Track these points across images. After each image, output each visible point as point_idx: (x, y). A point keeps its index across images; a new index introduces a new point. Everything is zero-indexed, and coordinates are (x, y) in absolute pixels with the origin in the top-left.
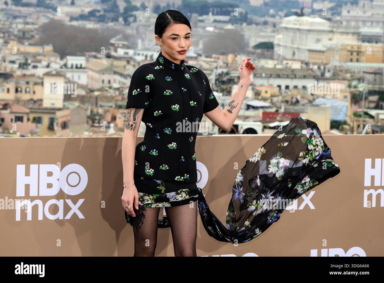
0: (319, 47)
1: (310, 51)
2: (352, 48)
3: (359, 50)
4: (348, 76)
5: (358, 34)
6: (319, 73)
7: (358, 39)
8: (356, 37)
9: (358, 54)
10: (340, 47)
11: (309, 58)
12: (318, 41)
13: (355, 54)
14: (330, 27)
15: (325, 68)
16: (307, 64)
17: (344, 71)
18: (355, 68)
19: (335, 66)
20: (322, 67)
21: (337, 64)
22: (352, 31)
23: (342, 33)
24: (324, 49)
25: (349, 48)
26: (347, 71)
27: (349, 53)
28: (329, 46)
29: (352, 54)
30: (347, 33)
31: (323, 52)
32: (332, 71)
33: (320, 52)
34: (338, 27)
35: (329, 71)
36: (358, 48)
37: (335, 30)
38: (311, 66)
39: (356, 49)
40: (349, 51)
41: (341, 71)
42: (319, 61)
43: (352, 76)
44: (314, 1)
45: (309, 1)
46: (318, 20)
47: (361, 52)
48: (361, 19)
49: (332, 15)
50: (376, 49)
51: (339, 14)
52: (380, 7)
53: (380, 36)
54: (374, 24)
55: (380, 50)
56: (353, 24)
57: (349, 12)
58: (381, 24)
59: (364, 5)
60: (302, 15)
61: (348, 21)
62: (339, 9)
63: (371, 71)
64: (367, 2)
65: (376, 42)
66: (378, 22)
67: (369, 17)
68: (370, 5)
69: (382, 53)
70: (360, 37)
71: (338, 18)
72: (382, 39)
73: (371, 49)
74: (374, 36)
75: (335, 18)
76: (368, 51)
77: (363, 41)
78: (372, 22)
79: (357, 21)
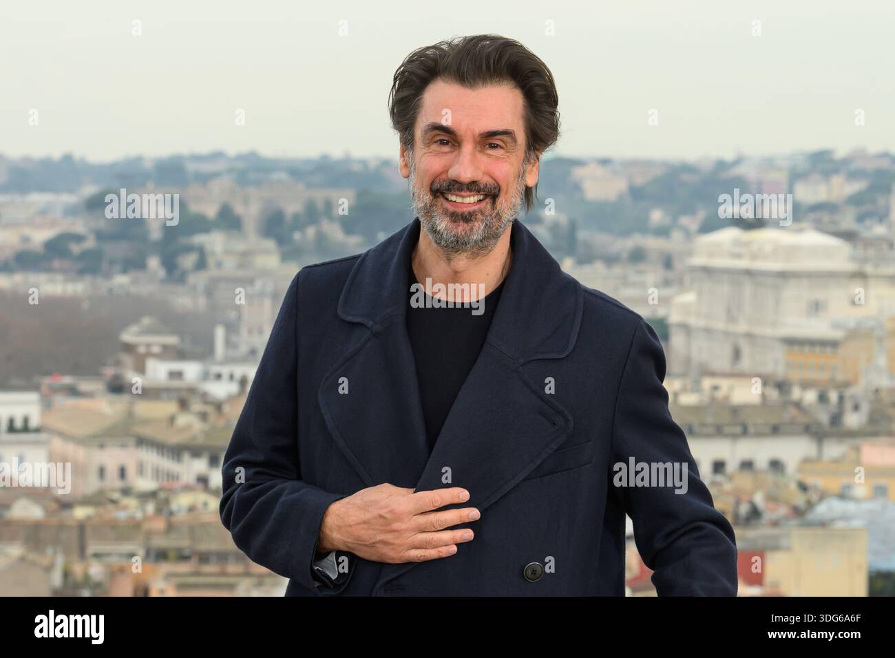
0: (818, 328)
1: (791, 342)
6: (824, 418)
10: (889, 326)
11: (789, 366)
12: (816, 307)
14: (854, 259)
15: (841, 398)
16: (782, 386)
19: (878, 392)
20: (833, 396)
21: (883, 382)
24: (837, 334)
28: (850, 324)
31: (834, 344)
32: (865, 408)
33: (823, 343)
34: (881, 260)
35: (856, 408)
37: (869, 269)
38: (796, 393)
42: (823, 376)
44: (796, 176)
45: (781, 177)
46: (812, 238)
49: (860, 219)
51: (883, 217)
60: (757, 224)
62: (881, 202)
71: (880, 231)
75: (869, 229)
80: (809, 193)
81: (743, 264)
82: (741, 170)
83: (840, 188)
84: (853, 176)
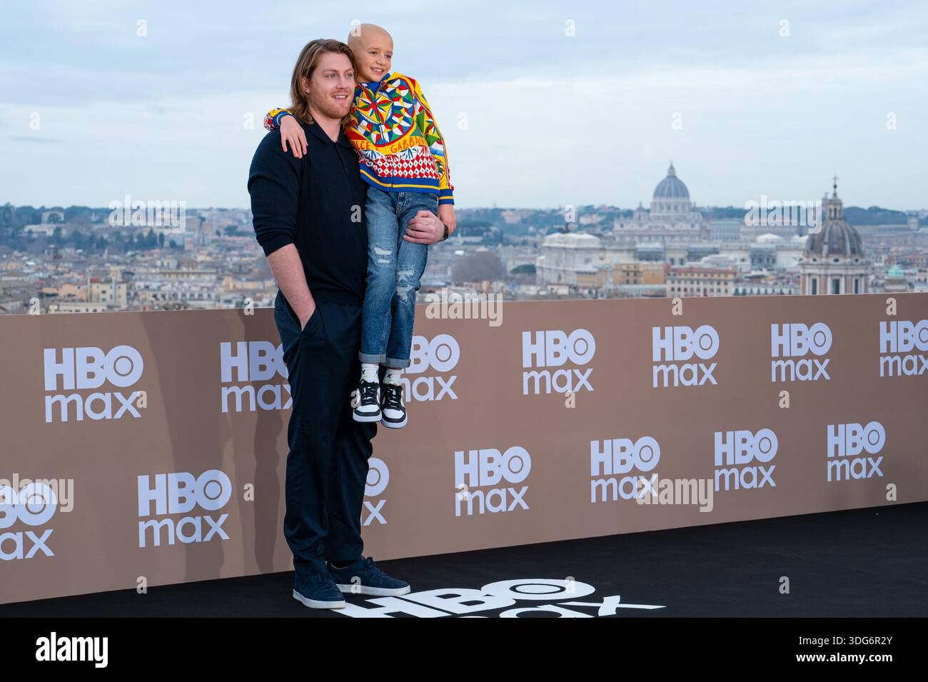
0: (589, 268)
1: (579, 273)
2: (628, 267)
3: (636, 270)
5: (635, 251)
7: (635, 257)
8: (631, 254)
9: (635, 275)
10: (613, 267)
11: (578, 281)
12: (587, 261)
13: (631, 274)
14: (601, 243)
15: (597, 292)
16: (576, 288)
17: (620, 295)
18: (632, 291)
19: (609, 290)
20: (594, 292)
21: (611, 287)
22: (626, 247)
23: (615, 251)
24: (595, 270)
25: (625, 268)
26: (624, 295)
27: (625, 274)
28: (600, 266)
29: (628, 275)
30: (621, 251)
31: (594, 274)
32: (605, 296)
33: (590, 273)
34: (611, 244)
35: (602, 296)
36: (635, 267)
37: (606, 247)
38: (581, 291)
39: (632, 268)
40: (624, 271)
41: (617, 295)
42: (590, 285)
44: (580, 214)
45: (575, 215)
46: (586, 236)
47: (638, 272)
48: (637, 233)
49: (603, 229)
50: (656, 268)
51: (611, 229)
52: (658, 218)
53: (661, 252)
54: (653, 239)
55: (661, 268)
56: (628, 239)
57: (622, 226)
58: (661, 239)
59: (640, 217)
60: (567, 231)
61: (622, 236)
62: (611, 223)
63: (651, 294)
64: (642, 214)
65: (657, 260)
66: (657, 236)
67: (645, 231)
68: (646, 217)
69: (663, 272)
70: (637, 255)
71: (610, 234)
72: (663, 255)
73: (650, 268)
74: (653, 252)
75: (606, 233)
76: (647, 270)
77: (641, 259)
78: (650, 237)
79: (632, 236)
80: (584, 221)
81: (562, 245)
82: (560, 213)
83: (596, 219)
84: (600, 214)
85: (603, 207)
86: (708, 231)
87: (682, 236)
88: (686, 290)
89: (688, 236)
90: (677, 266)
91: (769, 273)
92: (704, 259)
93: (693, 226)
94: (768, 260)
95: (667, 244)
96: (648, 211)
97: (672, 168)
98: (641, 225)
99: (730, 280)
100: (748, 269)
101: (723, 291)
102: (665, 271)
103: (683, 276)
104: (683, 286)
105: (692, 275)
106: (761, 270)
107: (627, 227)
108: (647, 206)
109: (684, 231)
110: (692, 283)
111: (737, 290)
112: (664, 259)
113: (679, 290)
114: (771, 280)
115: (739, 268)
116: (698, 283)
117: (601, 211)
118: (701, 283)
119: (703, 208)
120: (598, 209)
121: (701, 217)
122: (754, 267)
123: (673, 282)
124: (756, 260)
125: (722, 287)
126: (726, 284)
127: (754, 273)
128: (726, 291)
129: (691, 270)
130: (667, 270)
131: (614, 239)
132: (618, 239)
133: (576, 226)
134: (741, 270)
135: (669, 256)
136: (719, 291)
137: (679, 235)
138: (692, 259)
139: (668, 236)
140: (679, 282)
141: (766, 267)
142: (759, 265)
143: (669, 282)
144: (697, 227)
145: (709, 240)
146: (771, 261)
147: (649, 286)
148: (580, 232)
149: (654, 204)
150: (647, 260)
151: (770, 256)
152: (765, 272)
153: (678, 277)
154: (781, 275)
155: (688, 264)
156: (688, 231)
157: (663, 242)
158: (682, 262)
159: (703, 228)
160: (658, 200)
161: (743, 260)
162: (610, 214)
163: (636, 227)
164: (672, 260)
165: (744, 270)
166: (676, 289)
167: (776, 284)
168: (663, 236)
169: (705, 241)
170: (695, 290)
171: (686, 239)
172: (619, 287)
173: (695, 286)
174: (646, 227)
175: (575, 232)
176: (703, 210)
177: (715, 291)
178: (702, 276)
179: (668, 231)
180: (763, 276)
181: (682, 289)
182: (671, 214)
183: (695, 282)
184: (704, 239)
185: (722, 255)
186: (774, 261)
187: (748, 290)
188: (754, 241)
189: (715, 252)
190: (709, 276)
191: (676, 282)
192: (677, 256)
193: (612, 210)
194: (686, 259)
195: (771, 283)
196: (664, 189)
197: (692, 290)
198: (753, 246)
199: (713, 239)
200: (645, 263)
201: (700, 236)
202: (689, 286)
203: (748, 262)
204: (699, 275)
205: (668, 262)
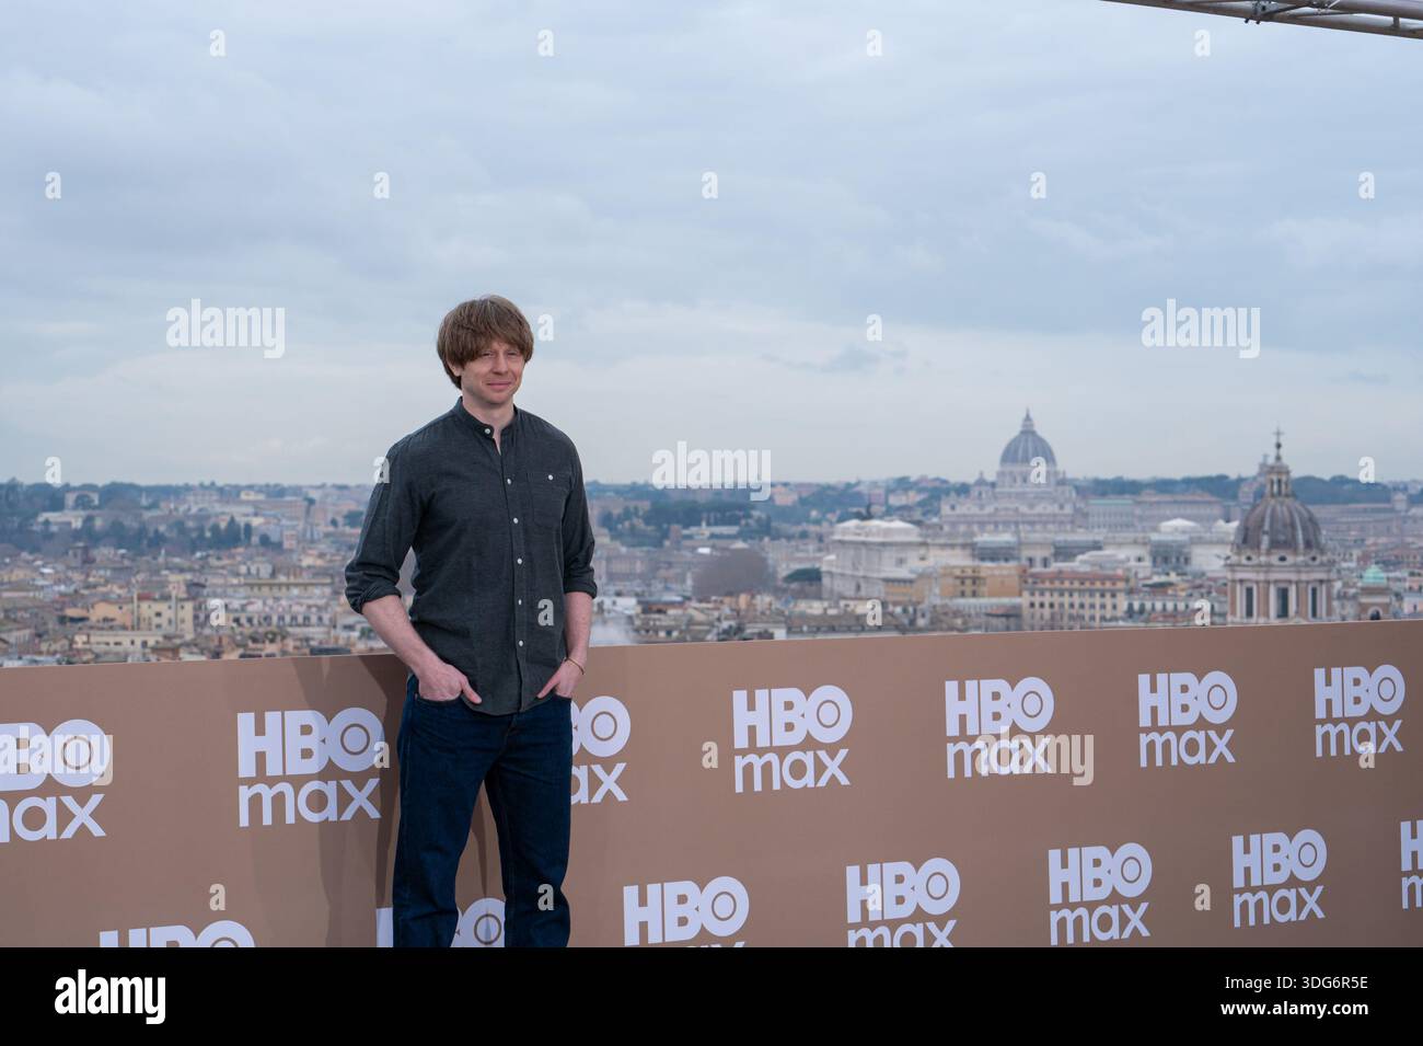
0: (903, 573)
1: (887, 581)
2: (963, 571)
3: (976, 574)
4: (959, 621)
5: (973, 546)
6: (906, 621)
7: (973, 556)
8: (968, 552)
9: (974, 583)
10: (941, 571)
11: (887, 593)
12: (901, 562)
13: (968, 582)
14: (921, 535)
15: (915, 611)
17: (951, 615)
18: (969, 608)
19: (934, 607)
20: (911, 609)
21: (938, 602)
22: (960, 540)
23: (943, 546)
24: (913, 576)
25: (958, 572)
26: (957, 613)
27: (958, 582)
28: (920, 570)
29: (963, 583)
30: (952, 546)
31: (911, 581)
32: (928, 615)
33: (904, 581)
34: (936, 536)
35: (923, 616)
36: (974, 572)
37: (929, 541)
38: (891, 608)
39: (969, 573)
40: (957, 577)
41: (946, 614)
42: (906, 599)
43: (965, 623)
44: (890, 491)
45: (881, 491)
46: (898, 524)
47: (978, 578)
48: (976, 519)
49: (924, 514)
50: (1005, 572)
51: (937, 512)
52: (1009, 495)
53: (1013, 549)
54: (1001, 527)
55: (1014, 572)
56: (962, 528)
57: (953, 508)
58: (1013, 527)
59: (980, 494)
60: (869, 516)
61: (954, 524)
62: (936, 504)
63: (1000, 612)
64: (984, 489)
65: (1006, 560)
66: (1006, 523)
67: (989, 515)
68: (990, 493)
69: (1017, 578)
70: (976, 552)
71: (935, 520)
72: (1016, 552)
73: (997, 572)
74: (1001, 548)
75: (929, 519)
76: (993, 576)
77: (983, 559)
78: (996, 524)
79: (969, 524)
80: (894, 501)
81: (862, 538)
82: (858, 488)
83: (913, 497)
84: (920, 491)
85: (923, 479)
86: (1086, 515)
87: (1045, 523)
88: (1052, 605)
89: (1054, 522)
90: (1038, 569)
91: (1179, 578)
92: (1080, 557)
93: (1062, 507)
94: (1178, 559)
95: (1022, 535)
96: (993, 485)
97: (1028, 418)
98: (982, 507)
99: (1120, 591)
100: (1148, 573)
101: (1109, 607)
102: (1021, 577)
103: (1047, 585)
104: (1047, 599)
105: (1062, 583)
106: (1168, 574)
107: (960, 510)
108: (990, 477)
109: (1049, 515)
110: (1062, 595)
111: (1131, 606)
112: (1018, 559)
113: (1042, 605)
114: (1183, 590)
115: (1134, 571)
116: (1071, 595)
117: (921, 485)
118: (1076, 595)
119: (1077, 480)
120: (916, 483)
121: (1074, 495)
122: (1156, 570)
123: (1033, 594)
124: (1159, 559)
125: (1108, 600)
126: (1113, 596)
127: (1156, 579)
128: (1114, 607)
129: (1059, 576)
130: (1024, 575)
131: (941, 528)
132: (946, 528)
133: (884, 509)
134: (1136, 574)
135: (1026, 553)
136: (1103, 606)
137: (1040, 522)
138: (1061, 558)
139: (1024, 523)
140: (1042, 594)
141: (1174, 569)
142: (1164, 566)
143: (1026, 594)
144: (1068, 509)
145: (1087, 528)
146: (1182, 560)
147: (994, 600)
148: (888, 518)
149: (1001, 474)
150: (992, 559)
151: (1180, 553)
152: (1173, 577)
153: (1040, 586)
154: (1198, 582)
155: (1055, 566)
156: (1055, 515)
157: (1017, 533)
158: (1045, 563)
159: (1077, 510)
160: (1009, 468)
161: (1139, 560)
162: (935, 489)
163: (975, 510)
164: (1031, 560)
165: (1141, 575)
166: (1037, 605)
167: (1191, 595)
168: (1017, 523)
169: (1081, 530)
170: (1066, 606)
171: (1050, 527)
172: (947, 601)
173: (1066, 600)
174: (989, 509)
175: (881, 518)
176: (1077, 483)
177: (1098, 606)
178: (1076, 585)
179: (1023, 515)
180: (1171, 584)
181: (1047, 605)
182: (1028, 490)
183: (1067, 595)
184: (1080, 527)
185: (1108, 552)
186: (1187, 561)
187: (1148, 606)
188: (1155, 529)
189: (1097, 546)
190: (1087, 585)
191: (1037, 593)
192: (1039, 554)
193: (937, 484)
194: (1052, 560)
195: (1183, 594)
196: (1016, 451)
197: (1062, 605)
198: (1155, 537)
199: (1093, 527)
200: (989, 564)
201: (1072, 522)
202: (1056, 599)
203: (1147, 563)
204: (1072, 583)
205: (1025, 562)
